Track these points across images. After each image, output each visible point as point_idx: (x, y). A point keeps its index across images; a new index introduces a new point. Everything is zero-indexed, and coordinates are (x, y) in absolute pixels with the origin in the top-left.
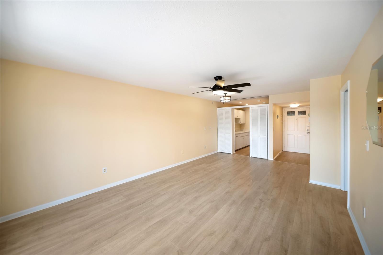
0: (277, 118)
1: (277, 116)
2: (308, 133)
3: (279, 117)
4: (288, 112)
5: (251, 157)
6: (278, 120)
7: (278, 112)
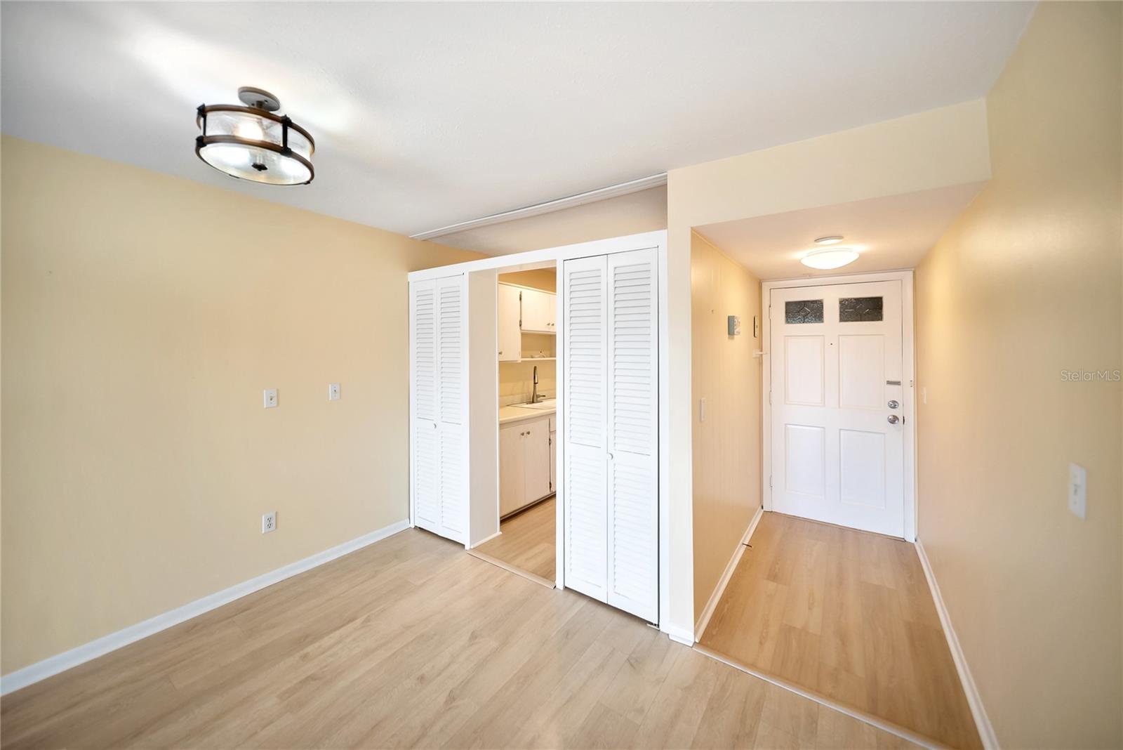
0: (731, 332)
1: (731, 321)
2: (894, 420)
3: (743, 328)
4: (788, 304)
5: (566, 588)
6: (738, 348)
7: (735, 301)
